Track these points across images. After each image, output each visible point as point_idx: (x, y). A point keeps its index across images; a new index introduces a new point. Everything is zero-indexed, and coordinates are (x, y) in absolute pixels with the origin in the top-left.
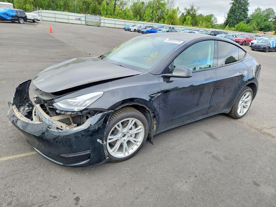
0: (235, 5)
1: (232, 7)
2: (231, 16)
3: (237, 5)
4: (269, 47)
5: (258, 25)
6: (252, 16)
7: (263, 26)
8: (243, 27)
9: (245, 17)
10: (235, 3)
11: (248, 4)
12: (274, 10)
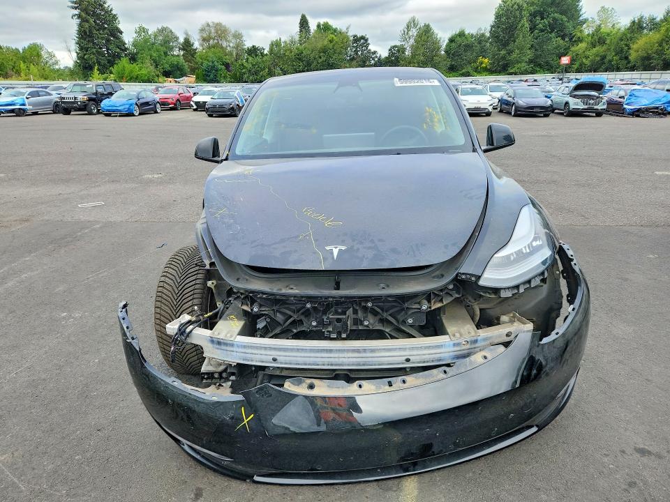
0: (87, 21)
1: (80, 25)
2: (88, 48)
3: (92, 21)
4: (238, 105)
5: (157, 65)
6: (134, 45)
7: (167, 67)
8: (132, 71)
9: (121, 49)
10: (83, 15)
11: (115, 17)
12: (173, 31)
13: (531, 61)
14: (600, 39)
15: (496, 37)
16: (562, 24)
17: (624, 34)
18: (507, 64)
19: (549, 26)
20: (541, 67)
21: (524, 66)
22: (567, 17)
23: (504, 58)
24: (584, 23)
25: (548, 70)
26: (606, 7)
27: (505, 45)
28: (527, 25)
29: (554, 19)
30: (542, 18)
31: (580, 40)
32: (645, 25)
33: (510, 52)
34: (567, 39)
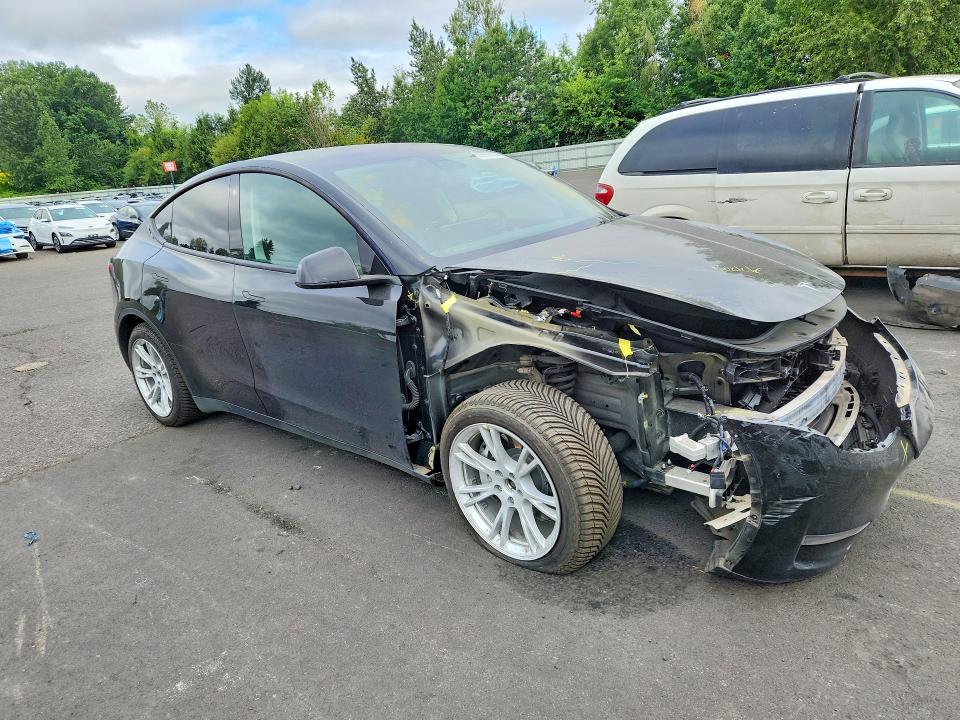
13: (77, 173)
14: (164, 141)
15: (6, 138)
16: (102, 122)
17: (194, 136)
18: (41, 177)
19: (84, 124)
20: (96, 181)
21: (70, 180)
22: (104, 112)
23: (32, 169)
24: (131, 121)
25: (108, 184)
26: (154, 101)
27: (27, 149)
28: (52, 121)
29: (87, 114)
30: (69, 114)
31: (136, 144)
32: (213, 126)
33: (41, 161)
34: (118, 142)
